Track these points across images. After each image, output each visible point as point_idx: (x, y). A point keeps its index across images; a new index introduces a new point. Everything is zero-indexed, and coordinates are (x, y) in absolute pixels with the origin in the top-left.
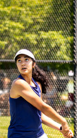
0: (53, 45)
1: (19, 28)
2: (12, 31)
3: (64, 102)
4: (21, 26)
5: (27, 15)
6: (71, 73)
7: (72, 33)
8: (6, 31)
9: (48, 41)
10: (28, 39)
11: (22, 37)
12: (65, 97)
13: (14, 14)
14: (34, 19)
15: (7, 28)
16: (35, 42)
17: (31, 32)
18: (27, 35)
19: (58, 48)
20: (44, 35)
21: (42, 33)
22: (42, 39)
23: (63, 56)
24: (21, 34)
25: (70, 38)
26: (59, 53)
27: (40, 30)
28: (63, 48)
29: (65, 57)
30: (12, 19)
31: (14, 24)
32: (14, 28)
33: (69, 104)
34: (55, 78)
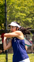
1: (24, 16)
2: (21, 17)
5: (27, 10)
8: (18, 17)
10: (28, 20)
11: (25, 20)
13: (22, 10)
14: (30, 12)
15: (19, 16)
16: (31, 22)
24: (25, 19)
30: (21, 12)
31: (22, 14)
32: (22, 16)
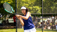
0: (36, 10)
3: (40, 24)
4: (28, 5)
6: (41, 17)
7: (42, 6)
9: (35, 9)
12: (40, 23)
17: (31, 6)
18: (30, 7)
19: (38, 10)
20: (34, 7)
21: (34, 6)
22: (34, 8)
23: (39, 12)
25: (41, 8)
26: (38, 12)
27: (33, 6)
28: (39, 10)
29: (40, 13)
33: (41, 25)
34: (37, 18)
